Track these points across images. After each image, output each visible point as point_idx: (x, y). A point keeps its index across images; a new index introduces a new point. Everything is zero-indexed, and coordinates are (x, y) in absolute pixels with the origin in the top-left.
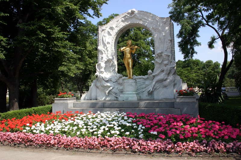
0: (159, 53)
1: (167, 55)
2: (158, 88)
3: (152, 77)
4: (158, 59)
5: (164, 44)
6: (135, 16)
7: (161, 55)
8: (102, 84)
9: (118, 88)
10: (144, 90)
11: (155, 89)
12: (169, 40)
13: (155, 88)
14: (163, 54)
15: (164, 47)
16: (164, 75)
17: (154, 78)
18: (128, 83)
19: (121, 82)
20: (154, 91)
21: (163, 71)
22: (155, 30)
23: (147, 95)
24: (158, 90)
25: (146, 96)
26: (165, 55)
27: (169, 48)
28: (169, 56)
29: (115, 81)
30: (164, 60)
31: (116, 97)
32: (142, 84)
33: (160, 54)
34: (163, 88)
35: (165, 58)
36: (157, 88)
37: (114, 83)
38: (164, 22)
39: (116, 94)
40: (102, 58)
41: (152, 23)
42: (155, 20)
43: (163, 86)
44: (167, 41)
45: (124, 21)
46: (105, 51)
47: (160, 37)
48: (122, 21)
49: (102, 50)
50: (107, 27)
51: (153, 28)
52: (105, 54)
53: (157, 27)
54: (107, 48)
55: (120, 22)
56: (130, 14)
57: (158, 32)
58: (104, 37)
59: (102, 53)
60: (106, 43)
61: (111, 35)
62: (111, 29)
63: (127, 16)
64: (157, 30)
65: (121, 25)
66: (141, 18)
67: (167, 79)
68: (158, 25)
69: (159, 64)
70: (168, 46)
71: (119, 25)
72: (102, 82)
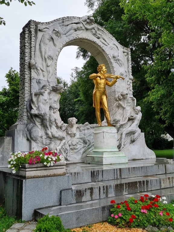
5: (125, 83)
6: (93, 30)
9: (70, 142)
15: (125, 87)
19: (74, 132)
27: (131, 91)
28: (134, 100)
31: (66, 159)
33: (126, 95)
38: (125, 54)
39: (67, 153)
40: (39, 82)
43: (131, 140)
44: (128, 80)
45: (76, 30)
46: (43, 71)
47: (121, 72)
48: (73, 29)
49: (39, 68)
50: (48, 28)
51: (114, 57)
52: (44, 76)
53: (119, 58)
54: (48, 66)
55: (70, 30)
56: (86, 22)
57: (119, 65)
58: (42, 45)
59: (38, 74)
60: (46, 57)
61: (55, 45)
62: (56, 35)
63: (82, 23)
64: (119, 61)
65: (71, 35)
66: (99, 36)
67: (136, 131)
68: (120, 55)
69: (123, 109)
70: (129, 86)
71: (68, 34)
72: (52, 129)
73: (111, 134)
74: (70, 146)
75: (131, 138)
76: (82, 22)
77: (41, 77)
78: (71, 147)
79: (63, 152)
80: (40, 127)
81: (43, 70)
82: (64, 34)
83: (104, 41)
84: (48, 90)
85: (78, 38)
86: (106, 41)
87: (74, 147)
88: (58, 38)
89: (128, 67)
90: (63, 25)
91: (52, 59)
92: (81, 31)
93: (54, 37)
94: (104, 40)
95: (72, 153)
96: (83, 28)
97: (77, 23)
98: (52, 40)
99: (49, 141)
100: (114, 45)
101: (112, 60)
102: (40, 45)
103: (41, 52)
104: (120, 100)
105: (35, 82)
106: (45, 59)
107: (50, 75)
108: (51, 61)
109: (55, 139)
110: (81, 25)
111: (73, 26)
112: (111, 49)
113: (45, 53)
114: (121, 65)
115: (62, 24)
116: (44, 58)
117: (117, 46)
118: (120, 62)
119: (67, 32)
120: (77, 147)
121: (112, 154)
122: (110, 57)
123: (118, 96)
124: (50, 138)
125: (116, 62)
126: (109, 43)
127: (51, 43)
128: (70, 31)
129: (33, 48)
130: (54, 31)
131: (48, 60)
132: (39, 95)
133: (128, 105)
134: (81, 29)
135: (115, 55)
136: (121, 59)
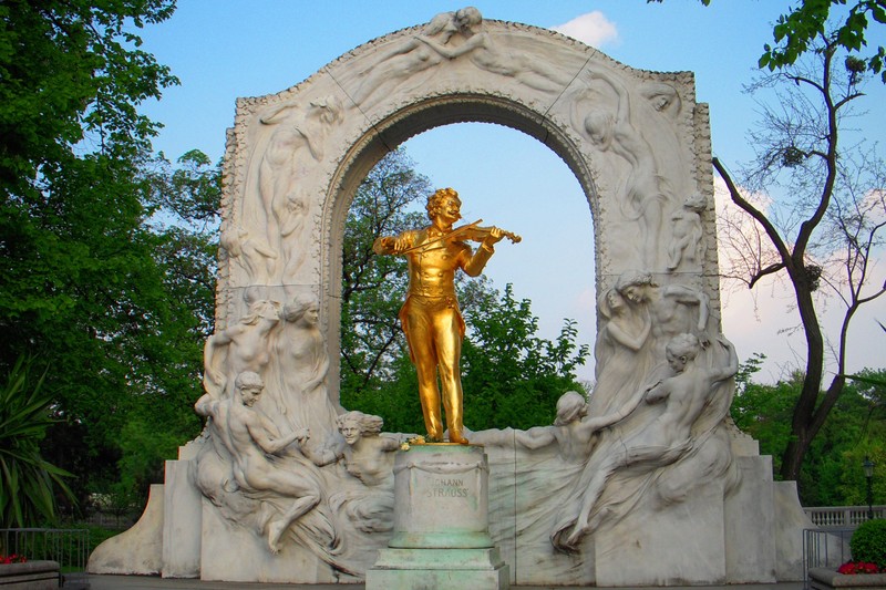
0: (635, 284)
1: (679, 300)
2: (621, 510)
3: (584, 436)
4: (623, 323)
5: (659, 230)
6: (479, 53)
7: (645, 301)
8: (241, 475)
9: (351, 506)
10: (523, 522)
11: (605, 519)
12: (688, 207)
13: (604, 510)
14: (656, 296)
15: (657, 247)
16: (667, 426)
17: (594, 446)
18: (439, 471)
19: (371, 466)
20: (595, 530)
21: (658, 401)
22: (602, 140)
23: (542, 556)
24: (621, 528)
25: (540, 562)
26: (672, 301)
27: (692, 260)
28: (697, 304)
29: (330, 455)
30: (658, 330)
31: (335, 567)
32: (511, 481)
33: (636, 290)
34: (659, 510)
35: (669, 320)
36: (615, 510)
37: (325, 471)
40: (248, 299)
41: (580, 98)
42: (598, 84)
43: (659, 497)
44: (676, 215)
45: (404, 77)
46: (268, 257)
47: (630, 186)
48: (390, 75)
49: (251, 251)
50: (292, 107)
51: (590, 131)
52: (270, 273)
53: (618, 128)
54: (284, 236)
55: (379, 82)
57: (623, 155)
58: (266, 168)
59: (250, 269)
60: (278, 207)
62: (321, 121)
63: (427, 43)
64: (618, 140)
65: (383, 102)
66: (515, 65)
67: (684, 451)
68: (623, 114)
69: (629, 354)
70: (682, 242)
71: (372, 98)
72: (245, 458)
73: (436, 476)
74: (351, 518)
75: (656, 485)
76: (427, 39)
77: (261, 279)
78: (357, 523)
79: (311, 543)
80: (221, 451)
82: (350, 109)
83: (537, 76)
84: (260, 321)
85: (413, 101)
86: (545, 76)
88: (328, 126)
89: (679, 155)
91: (302, 206)
92: (430, 72)
93: (313, 127)
94: (537, 72)
96: (435, 58)
98: (303, 141)
100: (595, 77)
101: (584, 146)
102: (259, 170)
103: (262, 194)
104: (614, 313)
107: (291, 264)
108: (299, 216)
111: (391, 65)
112: (578, 100)
113: (276, 192)
114: (636, 157)
115: (350, 72)
116: (270, 212)
118: (625, 142)
119: (367, 96)
120: (387, 525)
122: (574, 136)
123: (606, 299)
124: (247, 491)
125: (602, 147)
126: (566, 78)
127: (304, 151)
128: (380, 89)
129: (240, 187)
130: (314, 110)
131: (284, 214)
132: (228, 344)
133: (664, 333)
134: (423, 65)
135: (594, 123)
136: (627, 129)
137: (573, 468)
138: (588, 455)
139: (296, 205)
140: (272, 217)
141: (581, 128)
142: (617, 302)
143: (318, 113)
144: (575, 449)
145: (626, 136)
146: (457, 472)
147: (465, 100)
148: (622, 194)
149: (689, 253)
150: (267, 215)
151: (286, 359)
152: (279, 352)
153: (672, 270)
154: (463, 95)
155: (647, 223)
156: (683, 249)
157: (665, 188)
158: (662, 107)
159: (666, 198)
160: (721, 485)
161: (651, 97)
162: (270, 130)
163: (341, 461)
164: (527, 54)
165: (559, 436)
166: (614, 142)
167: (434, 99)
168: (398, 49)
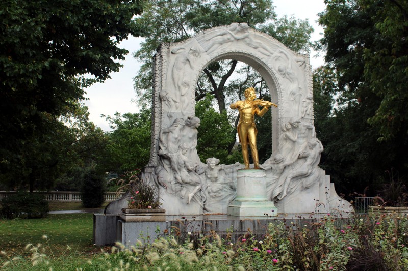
1: (308, 128)
2: (293, 190)
3: (281, 168)
4: (290, 133)
6: (246, 39)
7: (298, 126)
9: (209, 189)
12: (307, 98)
14: (301, 126)
16: (308, 166)
19: (215, 175)
21: (303, 158)
24: (291, 196)
29: (202, 171)
31: (204, 209)
33: (296, 123)
34: (302, 191)
35: (304, 133)
36: (291, 190)
38: (300, 63)
39: (204, 202)
40: (170, 117)
41: (277, 59)
42: (282, 55)
43: (302, 186)
44: (304, 100)
45: (221, 44)
46: (176, 102)
47: (291, 90)
48: (217, 42)
49: (170, 100)
50: (183, 49)
51: (280, 71)
52: (177, 108)
53: (288, 70)
54: (182, 95)
55: (213, 45)
56: (235, 31)
57: (289, 80)
58: (175, 71)
59: (170, 106)
60: (180, 85)
61: (191, 67)
62: (194, 56)
63: (230, 34)
64: (288, 75)
65: (215, 52)
66: (257, 45)
67: (311, 173)
68: (290, 66)
69: (292, 142)
70: (305, 109)
71: (211, 50)
72: (182, 172)
73: (254, 179)
74: (209, 193)
75: (302, 183)
76: (230, 32)
77: (173, 110)
78: (211, 194)
79: (198, 201)
80: (168, 170)
81: (176, 100)
82: (204, 52)
84: (179, 125)
85: (224, 53)
86: (267, 50)
87: (215, 194)
88: (196, 58)
89: (305, 82)
90: (204, 41)
91: (188, 85)
92: (230, 43)
93: (191, 58)
94: (264, 49)
95: (213, 202)
96: (232, 39)
97: (222, 35)
98: (188, 62)
99: (180, 187)
100: (282, 52)
101: (278, 75)
102: (172, 71)
103: (173, 79)
104: (288, 130)
105: (166, 116)
106: (179, 87)
107: (185, 105)
108: (187, 89)
109: (187, 184)
110: (229, 36)
111: (217, 39)
112: (276, 60)
113: (179, 79)
114: (293, 80)
115: (203, 39)
116: (177, 86)
117: (286, 53)
118: (291, 76)
119: (209, 49)
120: (220, 195)
121: (255, 204)
122: (274, 71)
123: (285, 125)
124: (181, 184)
125: (283, 76)
126: (272, 52)
127: (187, 65)
128: (213, 47)
129: (164, 76)
130: (191, 51)
131: (182, 87)
132: (169, 132)
133: (301, 137)
134: (229, 40)
135: (282, 68)
136: (291, 72)
137: (276, 177)
138: (282, 173)
139: (186, 85)
140: (177, 88)
141: (277, 69)
142: (290, 127)
143: (193, 53)
144: (278, 172)
145: (290, 74)
146: (260, 178)
147: (240, 54)
148: (289, 92)
149: (308, 112)
150: (175, 87)
151: (186, 138)
152: (183, 136)
153: (303, 117)
154: (240, 53)
155: (296, 102)
156: (306, 111)
157: (301, 92)
158: (301, 65)
159: (301, 95)
160: (319, 183)
161: (297, 62)
162: (175, 56)
163: (204, 174)
164: (261, 42)
165: (273, 167)
166: (287, 75)
167: (231, 53)
168: (219, 33)
